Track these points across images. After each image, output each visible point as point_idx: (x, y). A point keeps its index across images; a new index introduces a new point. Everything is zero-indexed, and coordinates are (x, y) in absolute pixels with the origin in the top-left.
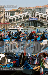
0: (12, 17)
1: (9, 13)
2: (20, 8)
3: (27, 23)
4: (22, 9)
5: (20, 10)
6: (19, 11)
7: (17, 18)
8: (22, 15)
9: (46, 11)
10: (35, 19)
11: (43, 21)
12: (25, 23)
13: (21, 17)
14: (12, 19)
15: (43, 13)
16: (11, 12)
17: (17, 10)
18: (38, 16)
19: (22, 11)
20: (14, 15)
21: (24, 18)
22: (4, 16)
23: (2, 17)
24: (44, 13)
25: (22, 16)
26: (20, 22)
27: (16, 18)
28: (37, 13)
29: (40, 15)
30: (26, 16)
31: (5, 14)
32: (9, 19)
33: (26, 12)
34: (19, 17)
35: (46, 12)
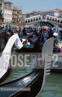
1: (25, 16)
2: (34, 12)
3: (39, 24)
4: (35, 12)
7: (32, 19)
9: (54, 14)
10: (46, 21)
11: (52, 22)
12: (37, 24)
14: (28, 20)
15: (52, 16)
16: (27, 15)
17: (32, 13)
18: (48, 19)
19: (35, 14)
20: (29, 17)
21: (37, 19)
22: (22, 18)
23: (20, 19)
25: (36, 18)
26: (34, 23)
27: (30, 20)
28: (47, 16)
29: (49, 18)
30: (38, 18)
31: (22, 16)
32: (25, 20)
33: (39, 15)
34: (33, 19)
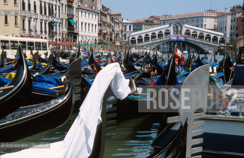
0: (136, 35)
1: (130, 27)
2: (152, 17)
3: (166, 46)
4: (156, 19)
5: (152, 22)
6: (149, 23)
7: (147, 35)
8: (156, 29)
9: (204, 23)
10: (182, 39)
11: (197, 42)
12: (161, 47)
13: (154, 33)
14: (137, 37)
15: (197, 26)
16: (134, 24)
17: (147, 21)
18: (188, 33)
19: (156, 22)
20: (141, 29)
21: (160, 35)
22: (122, 31)
23: (117, 34)
24: (200, 26)
25: (157, 33)
26: (152, 44)
27: (143, 36)
28: (186, 27)
29: (191, 31)
30: (164, 31)
31: (124, 28)
32: (130, 38)
33: (164, 24)
34: (150, 34)
35: (205, 25)
